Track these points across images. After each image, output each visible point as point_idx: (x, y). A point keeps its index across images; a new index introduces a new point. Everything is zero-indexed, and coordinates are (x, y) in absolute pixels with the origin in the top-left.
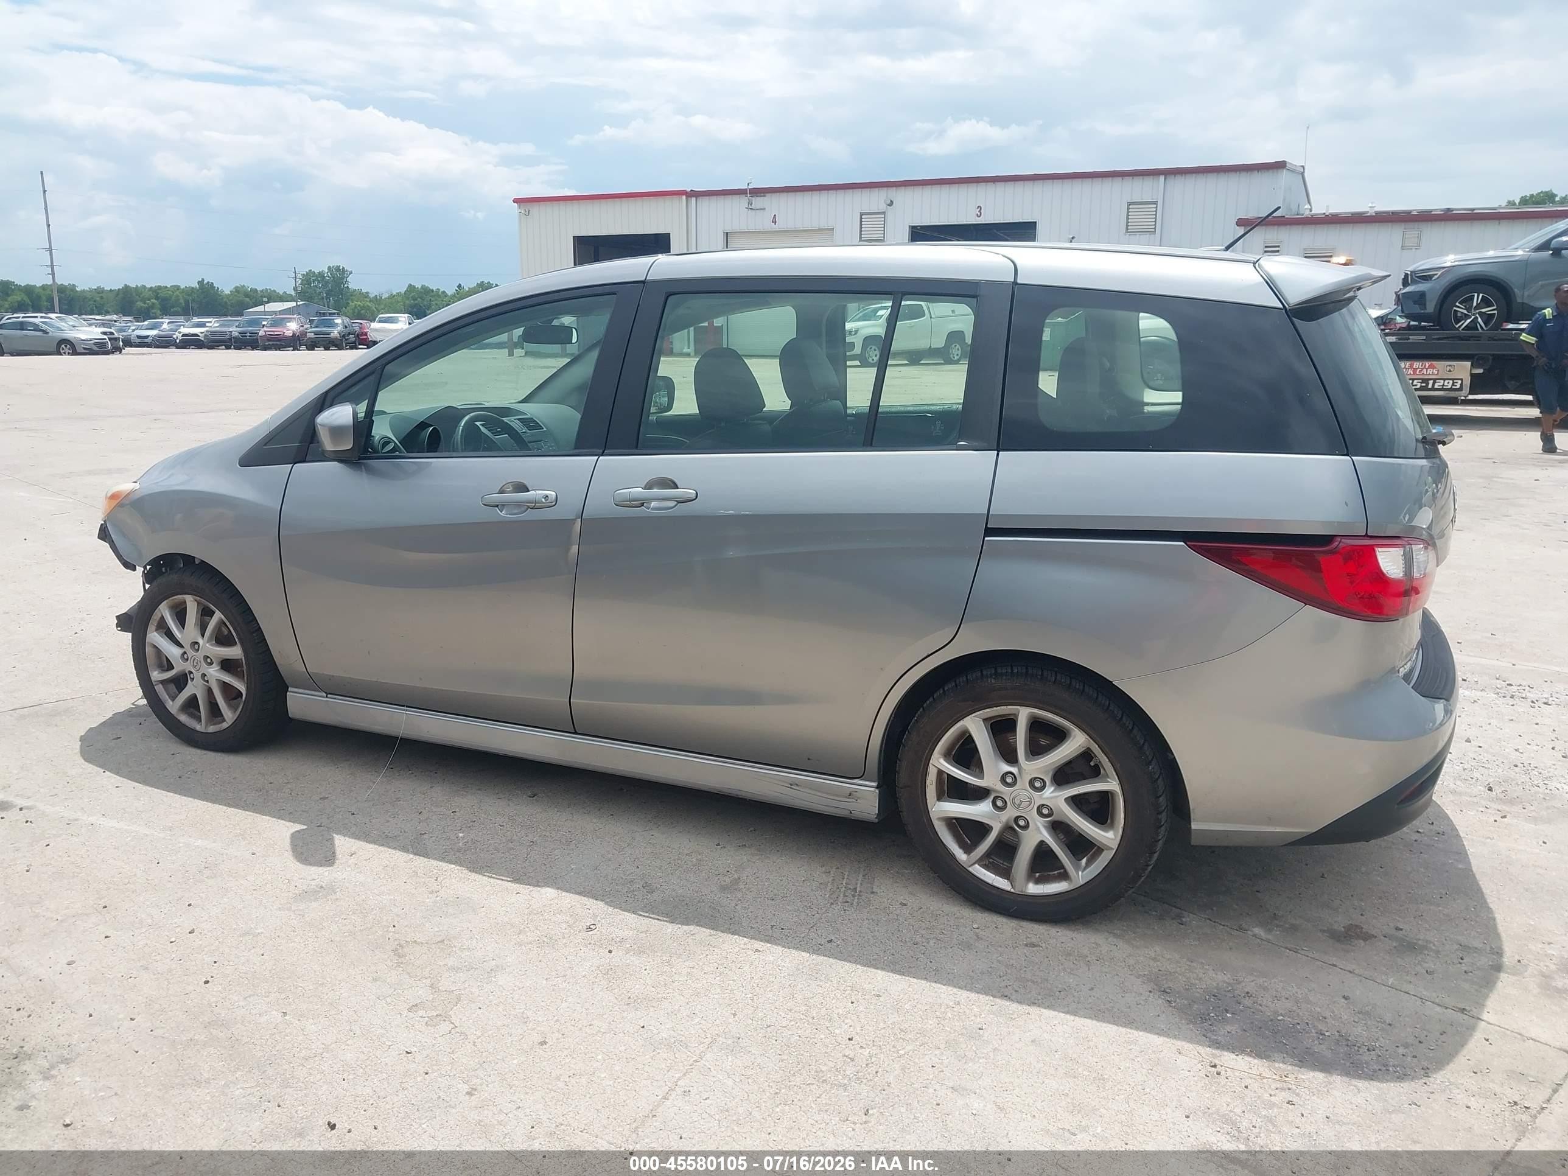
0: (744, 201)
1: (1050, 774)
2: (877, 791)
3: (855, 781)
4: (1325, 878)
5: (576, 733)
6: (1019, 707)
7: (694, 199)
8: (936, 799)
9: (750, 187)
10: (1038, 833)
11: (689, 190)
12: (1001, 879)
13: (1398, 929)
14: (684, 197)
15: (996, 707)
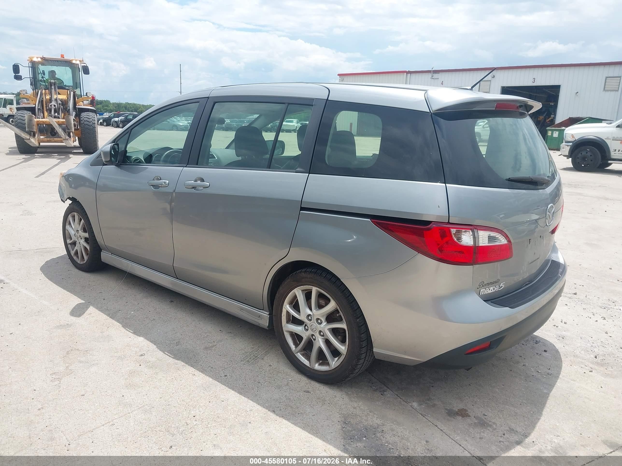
0: (430, 75)
1: (325, 317)
2: (269, 316)
3: (261, 311)
4: (470, 386)
5: (177, 278)
6: (312, 286)
7: (409, 74)
8: (286, 322)
9: (433, 70)
10: (320, 343)
11: (407, 71)
12: (306, 361)
13: (484, 415)
14: (405, 74)
15: (305, 285)
